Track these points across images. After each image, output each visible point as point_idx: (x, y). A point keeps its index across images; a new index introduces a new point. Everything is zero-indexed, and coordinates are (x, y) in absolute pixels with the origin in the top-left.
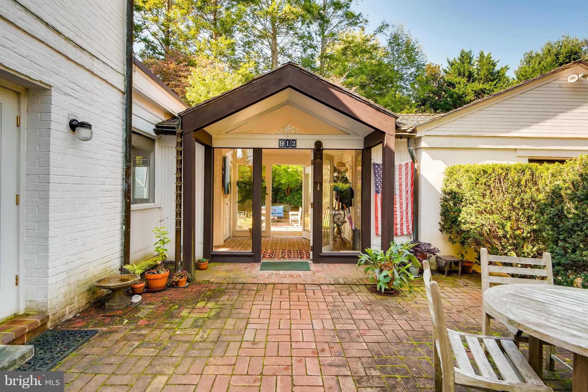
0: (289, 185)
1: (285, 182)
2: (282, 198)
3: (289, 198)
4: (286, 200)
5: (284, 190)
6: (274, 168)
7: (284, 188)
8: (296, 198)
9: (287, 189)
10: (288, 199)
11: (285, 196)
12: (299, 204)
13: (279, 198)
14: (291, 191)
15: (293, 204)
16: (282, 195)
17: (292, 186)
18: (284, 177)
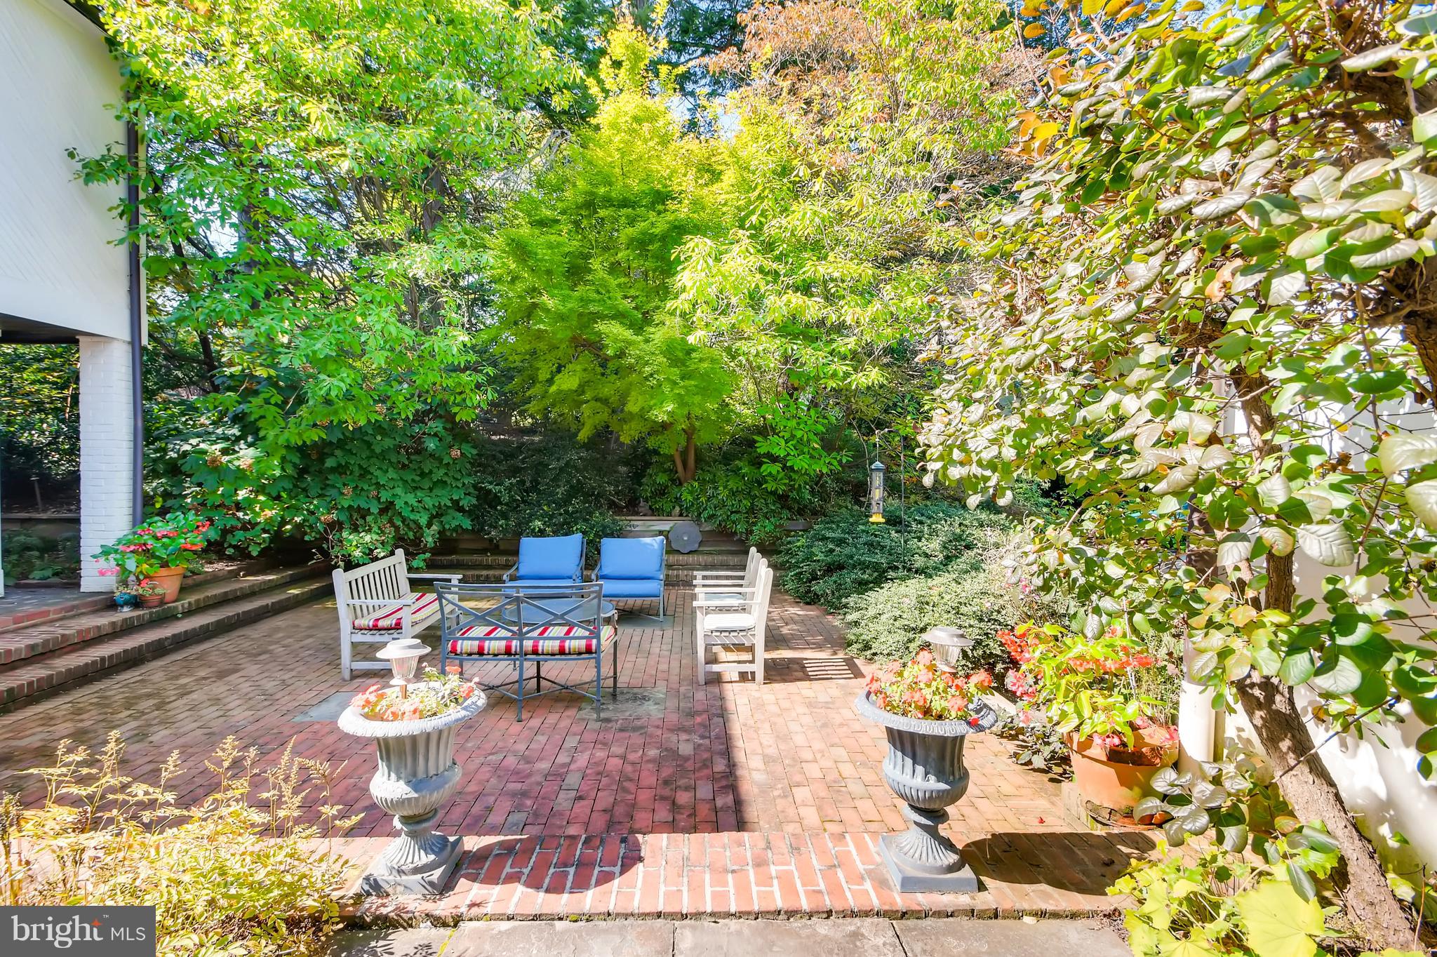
0: (689, 433)
1: (670, 414)
2: (661, 492)
3: (691, 493)
4: (678, 500)
5: (671, 458)
6: (616, 340)
7: (669, 446)
8: (723, 494)
9: (684, 454)
10: (687, 497)
11: (673, 481)
12: (734, 517)
13: (646, 490)
14: (699, 459)
15: (711, 517)
16: (662, 479)
17: (705, 437)
18: (666, 389)
